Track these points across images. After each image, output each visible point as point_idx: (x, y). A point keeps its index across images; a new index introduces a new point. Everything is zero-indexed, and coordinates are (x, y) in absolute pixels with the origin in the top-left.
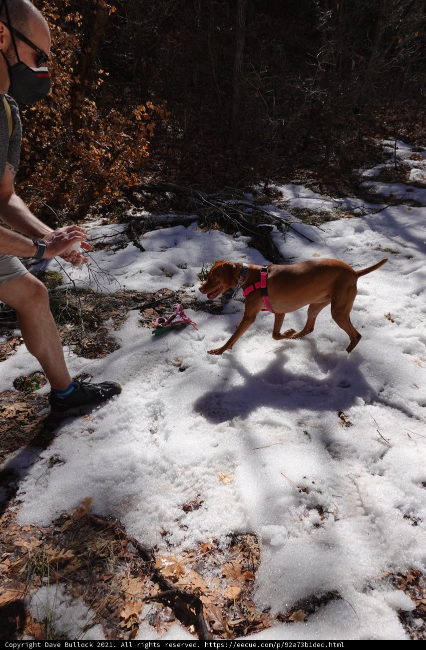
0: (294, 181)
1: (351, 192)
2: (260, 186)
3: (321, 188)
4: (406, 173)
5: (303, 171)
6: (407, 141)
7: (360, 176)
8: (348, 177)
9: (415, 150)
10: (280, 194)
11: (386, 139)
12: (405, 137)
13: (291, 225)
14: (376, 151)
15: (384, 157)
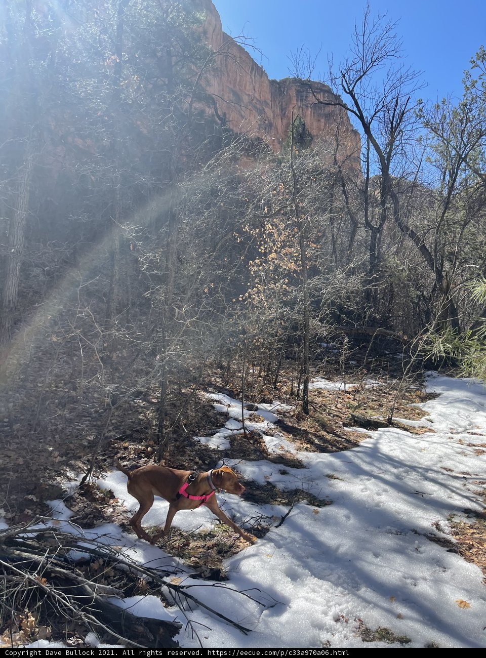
2: (69, 479)
4: (260, 443)
5: (126, 445)
6: (232, 395)
7: (207, 449)
8: (194, 453)
9: (250, 408)
10: (111, 494)
11: (205, 390)
12: (226, 390)
13: (185, 590)
14: (208, 410)
15: (221, 419)
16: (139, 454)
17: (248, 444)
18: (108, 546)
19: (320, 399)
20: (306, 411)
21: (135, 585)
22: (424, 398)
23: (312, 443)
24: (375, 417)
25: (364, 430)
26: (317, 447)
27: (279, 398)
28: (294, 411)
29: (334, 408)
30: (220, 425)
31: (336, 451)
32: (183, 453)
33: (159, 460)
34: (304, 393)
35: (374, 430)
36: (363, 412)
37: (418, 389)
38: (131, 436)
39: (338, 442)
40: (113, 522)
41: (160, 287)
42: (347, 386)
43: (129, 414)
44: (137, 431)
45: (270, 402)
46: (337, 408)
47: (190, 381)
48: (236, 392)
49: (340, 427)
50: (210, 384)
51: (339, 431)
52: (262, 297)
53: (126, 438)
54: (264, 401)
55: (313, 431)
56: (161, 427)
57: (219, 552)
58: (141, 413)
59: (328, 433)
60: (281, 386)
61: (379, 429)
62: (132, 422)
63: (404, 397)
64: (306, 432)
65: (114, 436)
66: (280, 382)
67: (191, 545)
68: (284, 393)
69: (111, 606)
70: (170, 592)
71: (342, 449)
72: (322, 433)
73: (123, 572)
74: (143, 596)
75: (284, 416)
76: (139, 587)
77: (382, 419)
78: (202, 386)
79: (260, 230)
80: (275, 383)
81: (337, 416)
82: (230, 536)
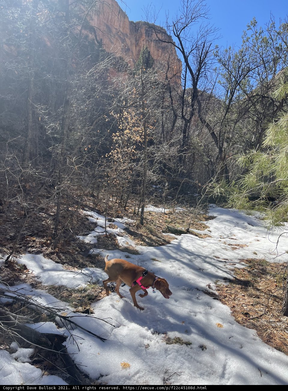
0: (29, 249)
1: (87, 261)
3: (59, 257)
4: (115, 240)
5: (34, 239)
6: (99, 212)
7: (83, 243)
8: (76, 245)
9: (110, 220)
10: (25, 267)
11: (83, 209)
12: (96, 209)
13: (69, 319)
14: (84, 221)
15: (92, 226)
16: (42, 245)
17: (108, 241)
18: (24, 295)
19: (150, 217)
20: (142, 223)
21: (40, 316)
22: (207, 219)
23: (144, 241)
24: (180, 228)
25: (173, 235)
26: (147, 243)
27: (127, 216)
28: (135, 223)
29: (157, 222)
30: (91, 230)
31: (157, 246)
32: (69, 245)
33: (55, 248)
34: (141, 213)
35: (179, 235)
36: (174, 225)
37: (204, 214)
38: (37, 234)
39: (159, 241)
40: (26, 283)
41: (58, 145)
42: (166, 210)
43: (36, 221)
44: (41, 231)
45: (122, 218)
46: (159, 222)
47: (74, 203)
48: (102, 211)
49: (161, 233)
50: (86, 206)
51: (159, 235)
52: (120, 156)
53: (34, 235)
54: (118, 217)
55: (145, 234)
56: (56, 229)
57: (90, 299)
58: (43, 221)
59: (154, 236)
60: (128, 209)
61: (182, 235)
62: (38, 226)
63: (196, 218)
64: (141, 235)
65: (27, 233)
66: (128, 206)
67: (73, 295)
68: (130, 213)
69: (26, 327)
70: (61, 320)
71: (161, 245)
72: (150, 235)
73: (32, 309)
74: (44, 322)
75: (130, 225)
76: (42, 318)
77: (184, 229)
78: (81, 207)
79: (120, 115)
80: (125, 207)
81: (159, 226)
82: (96, 291)
